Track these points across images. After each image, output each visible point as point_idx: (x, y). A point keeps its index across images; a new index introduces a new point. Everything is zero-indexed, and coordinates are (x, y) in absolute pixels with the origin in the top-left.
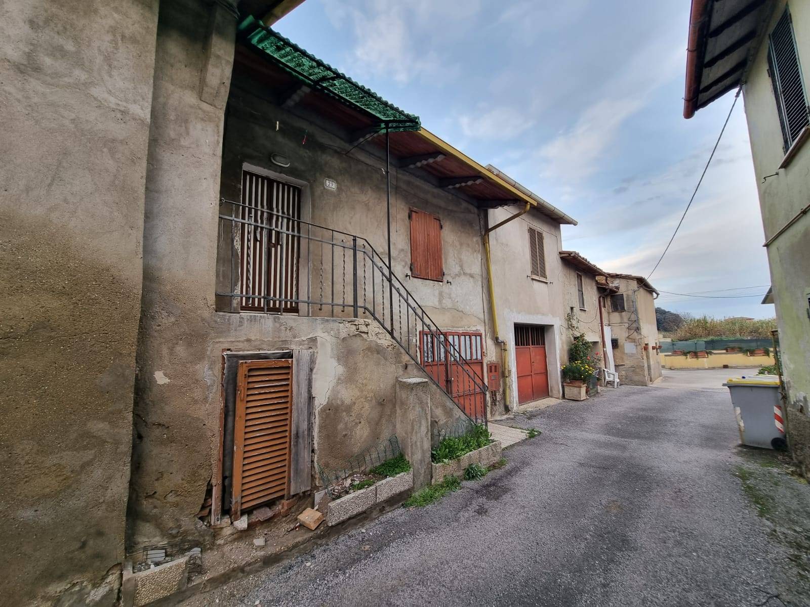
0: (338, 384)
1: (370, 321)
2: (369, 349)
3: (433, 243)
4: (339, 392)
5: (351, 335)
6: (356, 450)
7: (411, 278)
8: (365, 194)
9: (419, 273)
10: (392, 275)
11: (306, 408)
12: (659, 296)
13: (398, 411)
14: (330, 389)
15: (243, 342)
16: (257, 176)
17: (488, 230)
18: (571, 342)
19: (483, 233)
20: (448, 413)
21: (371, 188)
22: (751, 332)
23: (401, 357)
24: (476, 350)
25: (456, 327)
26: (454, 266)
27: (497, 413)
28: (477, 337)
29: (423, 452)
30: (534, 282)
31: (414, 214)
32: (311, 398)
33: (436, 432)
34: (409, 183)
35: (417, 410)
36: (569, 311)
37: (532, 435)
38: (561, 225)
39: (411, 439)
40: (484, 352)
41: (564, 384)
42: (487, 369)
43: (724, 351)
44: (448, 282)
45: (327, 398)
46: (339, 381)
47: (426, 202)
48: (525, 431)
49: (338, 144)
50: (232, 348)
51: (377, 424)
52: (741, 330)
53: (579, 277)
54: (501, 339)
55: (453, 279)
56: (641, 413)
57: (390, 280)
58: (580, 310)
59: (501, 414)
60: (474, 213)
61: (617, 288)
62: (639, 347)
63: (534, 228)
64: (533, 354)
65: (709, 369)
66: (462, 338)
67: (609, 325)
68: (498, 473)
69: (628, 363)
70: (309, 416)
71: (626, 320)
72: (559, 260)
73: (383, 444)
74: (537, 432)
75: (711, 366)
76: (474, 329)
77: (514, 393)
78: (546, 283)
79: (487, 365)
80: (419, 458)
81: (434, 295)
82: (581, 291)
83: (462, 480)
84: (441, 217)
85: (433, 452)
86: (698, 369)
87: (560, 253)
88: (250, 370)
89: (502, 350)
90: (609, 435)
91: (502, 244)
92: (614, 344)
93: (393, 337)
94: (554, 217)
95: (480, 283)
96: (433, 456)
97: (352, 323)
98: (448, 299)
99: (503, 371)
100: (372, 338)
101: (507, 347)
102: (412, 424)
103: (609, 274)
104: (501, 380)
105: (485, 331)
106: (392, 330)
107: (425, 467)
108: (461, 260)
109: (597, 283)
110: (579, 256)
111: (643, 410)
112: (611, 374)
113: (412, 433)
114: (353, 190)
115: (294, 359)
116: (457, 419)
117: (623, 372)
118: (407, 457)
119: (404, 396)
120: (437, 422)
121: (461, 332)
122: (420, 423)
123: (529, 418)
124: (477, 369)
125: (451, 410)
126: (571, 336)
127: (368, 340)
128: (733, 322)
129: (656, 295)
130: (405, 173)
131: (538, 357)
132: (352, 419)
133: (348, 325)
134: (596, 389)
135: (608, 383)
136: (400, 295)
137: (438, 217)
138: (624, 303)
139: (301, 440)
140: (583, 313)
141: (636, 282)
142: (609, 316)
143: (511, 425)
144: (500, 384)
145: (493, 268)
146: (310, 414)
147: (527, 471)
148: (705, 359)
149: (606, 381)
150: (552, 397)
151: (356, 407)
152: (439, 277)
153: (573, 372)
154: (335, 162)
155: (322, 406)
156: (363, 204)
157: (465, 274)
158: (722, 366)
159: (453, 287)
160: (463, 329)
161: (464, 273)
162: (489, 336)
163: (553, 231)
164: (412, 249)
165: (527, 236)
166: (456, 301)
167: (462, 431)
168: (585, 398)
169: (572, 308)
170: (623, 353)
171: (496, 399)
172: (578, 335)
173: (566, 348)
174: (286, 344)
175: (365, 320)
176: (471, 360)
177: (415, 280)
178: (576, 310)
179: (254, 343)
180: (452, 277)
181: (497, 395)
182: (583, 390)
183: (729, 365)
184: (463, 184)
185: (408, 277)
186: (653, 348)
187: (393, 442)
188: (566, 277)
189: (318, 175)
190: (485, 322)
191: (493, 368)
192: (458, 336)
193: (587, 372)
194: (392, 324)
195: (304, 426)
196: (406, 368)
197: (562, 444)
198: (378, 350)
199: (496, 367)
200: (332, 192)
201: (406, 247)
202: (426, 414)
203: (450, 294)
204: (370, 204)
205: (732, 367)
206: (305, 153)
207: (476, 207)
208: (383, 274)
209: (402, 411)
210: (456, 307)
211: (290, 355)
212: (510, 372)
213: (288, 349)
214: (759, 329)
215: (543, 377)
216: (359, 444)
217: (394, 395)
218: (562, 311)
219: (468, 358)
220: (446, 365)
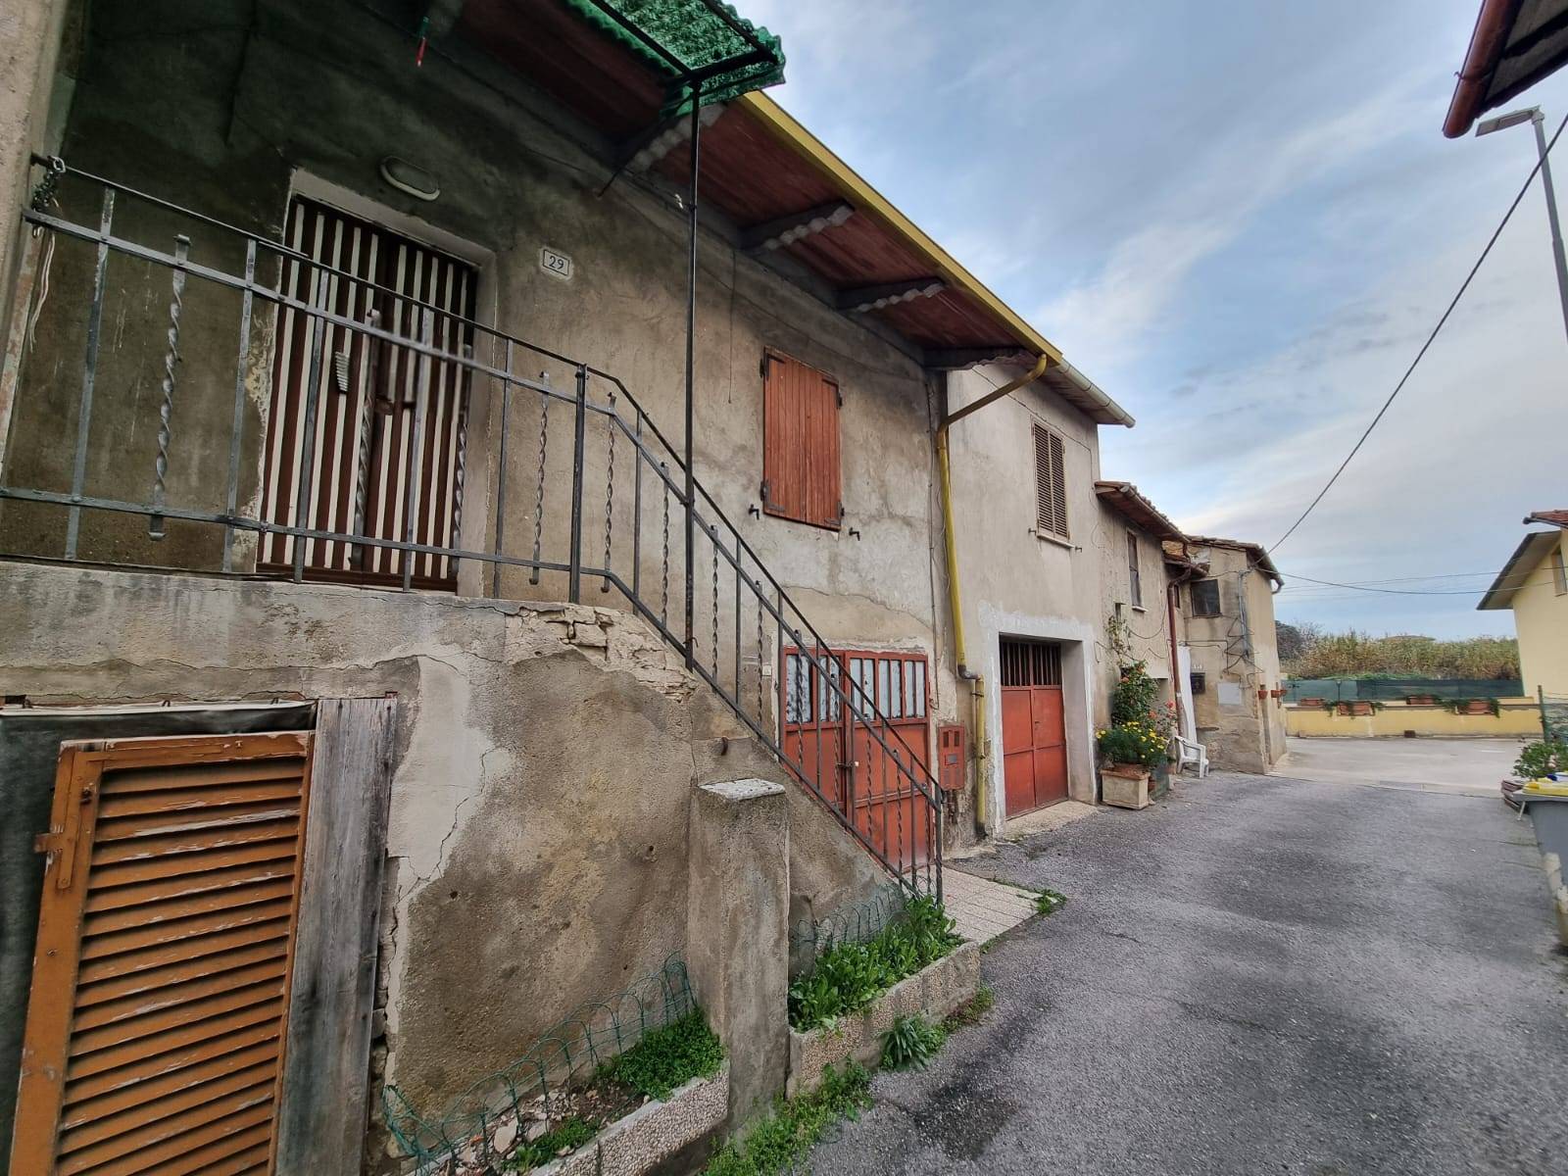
0: (490, 808)
1: (615, 614)
2: (609, 697)
3: (820, 439)
4: (491, 836)
5: (547, 652)
6: (548, 1014)
7: (762, 516)
8: (651, 300)
9: (781, 506)
10: (696, 490)
11: (359, 897)
12: (1283, 587)
13: (695, 880)
14: (462, 825)
15: (90, 671)
16: (351, 222)
17: (946, 420)
18: (1116, 680)
19: (936, 426)
20: (842, 870)
21: (666, 288)
22: (1441, 665)
23: (707, 721)
24: (914, 695)
25: (870, 640)
26: (866, 497)
27: (958, 842)
28: (917, 664)
29: (764, 1002)
30: (1044, 544)
31: (773, 362)
32: (380, 863)
33: (805, 929)
34: (764, 290)
35: (750, 877)
36: (1113, 613)
37: (1045, 909)
38: (1099, 425)
39: (727, 967)
40: (931, 700)
41: (1102, 772)
42: (938, 739)
43: (1403, 703)
44: (851, 533)
45: (445, 857)
46: (497, 798)
47: (805, 340)
48: (1026, 893)
49: (582, 165)
50: (29, 693)
51: (626, 923)
52: (1423, 658)
53: (1132, 540)
54: (970, 670)
55: (864, 525)
56: (1280, 845)
57: (688, 503)
58: (1135, 610)
59: (969, 846)
60: (917, 380)
61: (1206, 567)
62: (1249, 693)
63: (1044, 425)
64: (1036, 705)
65: (1375, 738)
66: (882, 666)
67: (1186, 645)
68: (973, 1039)
69: (1225, 724)
70: (367, 926)
71: (1221, 634)
72: (1095, 501)
73: (642, 983)
74: (1055, 896)
75: (1379, 733)
76: (910, 645)
77: (997, 794)
78: (1068, 548)
79: (938, 730)
80: (752, 1021)
81: (818, 563)
82: (1134, 569)
83: (873, 1071)
84: (840, 380)
85: (794, 993)
86: (1354, 738)
87: (1097, 485)
88: (109, 777)
89: (971, 694)
90: (1230, 909)
91: (977, 454)
92: (1197, 684)
93: (691, 664)
94: (1087, 405)
95: (925, 539)
96: (793, 1004)
97: (554, 617)
98: (851, 573)
99: (972, 744)
100: (618, 663)
101: (985, 690)
102: (734, 919)
103: (1190, 538)
104: (970, 764)
105: (935, 650)
106: (689, 641)
107: (768, 1048)
108: (883, 484)
109: (1165, 555)
110: (1136, 493)
111: (1283, 837)
112: (1191, 749)
113: (731, 949)
114: (617, 286)
115: (318, 732)
116: (866, 886)
117: (1215, 744)
118: (713, 1024)
119: (711, 838)
120: (809, 901)
121: (879, 652)
122: (758, 916)
123: (1032, 856)
124: (913, 738)
125: (850, 861)
126: (1117, 667)
127: (606, 670)
128: (1405, 643)
129: (1277, 585)
130: (757, 264)
131: (1047, 711)
132: (536, 916)
133: (534, 621)
134: (1165, 782)
135: (1185, 766)
136: (717, 545)
137: (833, 378)
138: (1218, 599)
139: (327, 1015)
140: (1138, 617)
141: (1244, 556)
142: (1186, 626)
143: (991, 874)
144: (965, 775)
145: (955, 506)
146: (375, 913)
147: (1049, 1032)
148: (1368, 719)
149: (1180, 763)
150: (1074, 799)
151: (553, 878)
152: (830, 519)
153: (1122, 746)
154: (572, 209)
155: (423, 885)
156: (645, 323)
157: (892, 516)
158: (1403, 733)
159: (863, 544)
160: (885, 644)
161: (890, 513)
162: (944, 662)
163: (1083, 437)
164: (768, 446)
165: (1030, 442)
166: (870, 577)
167: (879, 920)
168: (1145, 803)
169: (1118, 606)
170: (1216, 704)
171: (957, 809)
172: (1132, 664)
173: (1105, 691)
174: (288, 681)
175: (598, 609)
176: (901, 717)
177: (772, 521)
178: (1127, 610)
179: (136, 678)
180: (860, 521)
181: (959, 800)
182: (1144, 785)
183: (1416, 732)
184: (895, 300)
185: (755, 513)
186: (1274, 694)
187: (677, 975)
188: (1108, 538)
189: (521, 234)
190: (934, 631)
191: (951, 736)
192: (874, 660)
193: (1154, 746)
194: (689, 626)
195: (349, 960)
196: (724, 751)
197: (1121, 936)
198: (639, 701)
199: (957, 734)
200: (559, 284)
201: (753, 441)
202: (776, 887)
203: (856, 562)
204: (663, 326)
205: (1422, 737)
206: (491, 176)
207: (921, 366)
208: (668, 483)
209: (704, 882)
210: (867, 593)
211: (305, 719)
212: (987, 744)
213: (298, 696)
214: (1456, 660)
215: (1057, 755)
216: (561, 995)
217: (683, 831)
218: (1100, 613)
219: (896, 712)
220: (842, 731)
